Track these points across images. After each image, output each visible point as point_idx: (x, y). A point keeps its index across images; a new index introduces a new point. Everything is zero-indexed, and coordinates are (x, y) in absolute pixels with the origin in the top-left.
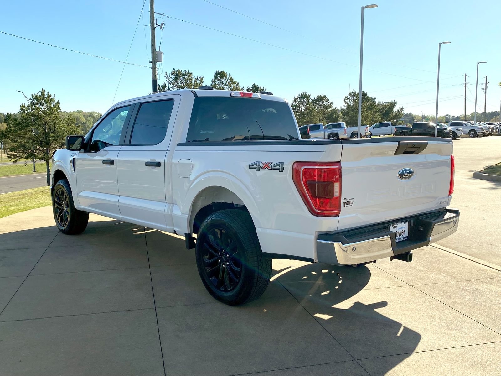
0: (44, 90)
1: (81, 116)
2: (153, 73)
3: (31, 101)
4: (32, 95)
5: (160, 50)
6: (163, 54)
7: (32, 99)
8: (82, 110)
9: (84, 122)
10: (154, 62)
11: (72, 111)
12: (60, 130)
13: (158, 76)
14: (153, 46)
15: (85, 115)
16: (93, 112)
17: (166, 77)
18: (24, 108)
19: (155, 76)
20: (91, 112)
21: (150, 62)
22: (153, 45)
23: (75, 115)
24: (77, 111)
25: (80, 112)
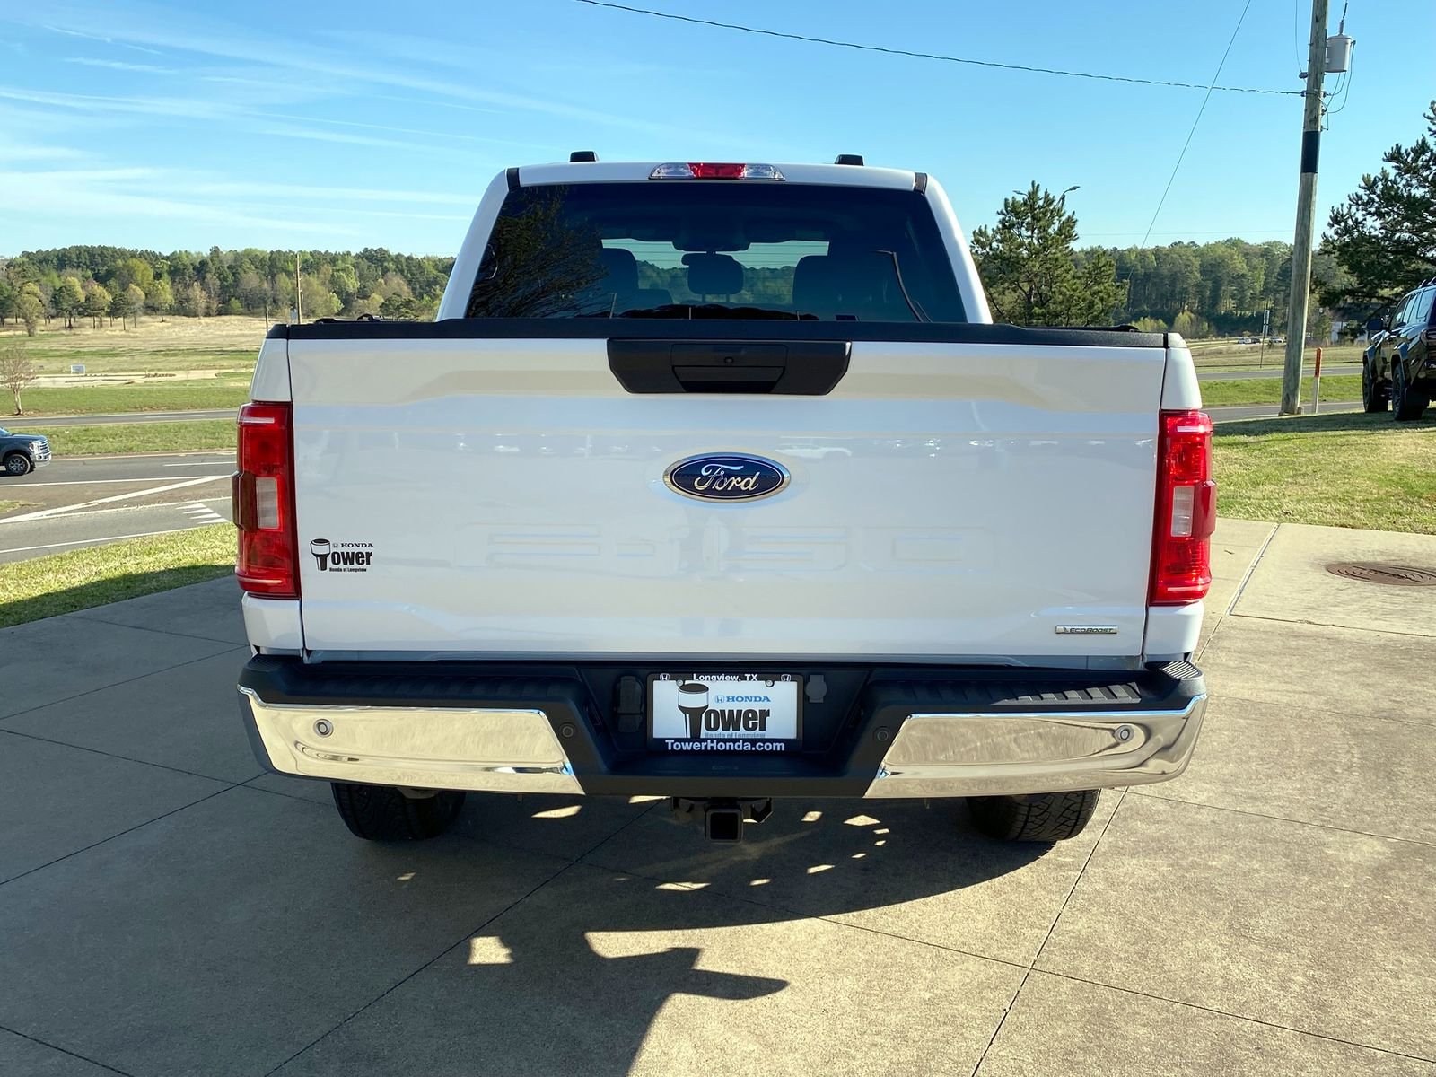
0: (1036, 185)
1: (1236, 257)
2: (1308, 112)
3: (1001, 217)
4: (1006, 200)
5: (1341, 32)
6: (1354, 43)
7: (1005, 212)
8: (1242, 239)
9: (1243, 272)
10: (1313, 76)
11: (1212, 242)
12: (1061, 297)
13: (1322, 121)
14: (1317, 21)
15: (1248, 253)
16: (1275, 242)
17: (1428, 118)
18: (982, 239)
19: (1315, 121)
20: (1268, 243)
21: (1303, 76)
22: (1319, 18)
23: (1220, 252)
24: (1228, 240)
25: (1233, 243)
